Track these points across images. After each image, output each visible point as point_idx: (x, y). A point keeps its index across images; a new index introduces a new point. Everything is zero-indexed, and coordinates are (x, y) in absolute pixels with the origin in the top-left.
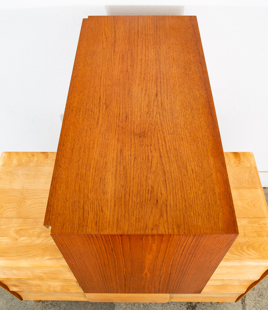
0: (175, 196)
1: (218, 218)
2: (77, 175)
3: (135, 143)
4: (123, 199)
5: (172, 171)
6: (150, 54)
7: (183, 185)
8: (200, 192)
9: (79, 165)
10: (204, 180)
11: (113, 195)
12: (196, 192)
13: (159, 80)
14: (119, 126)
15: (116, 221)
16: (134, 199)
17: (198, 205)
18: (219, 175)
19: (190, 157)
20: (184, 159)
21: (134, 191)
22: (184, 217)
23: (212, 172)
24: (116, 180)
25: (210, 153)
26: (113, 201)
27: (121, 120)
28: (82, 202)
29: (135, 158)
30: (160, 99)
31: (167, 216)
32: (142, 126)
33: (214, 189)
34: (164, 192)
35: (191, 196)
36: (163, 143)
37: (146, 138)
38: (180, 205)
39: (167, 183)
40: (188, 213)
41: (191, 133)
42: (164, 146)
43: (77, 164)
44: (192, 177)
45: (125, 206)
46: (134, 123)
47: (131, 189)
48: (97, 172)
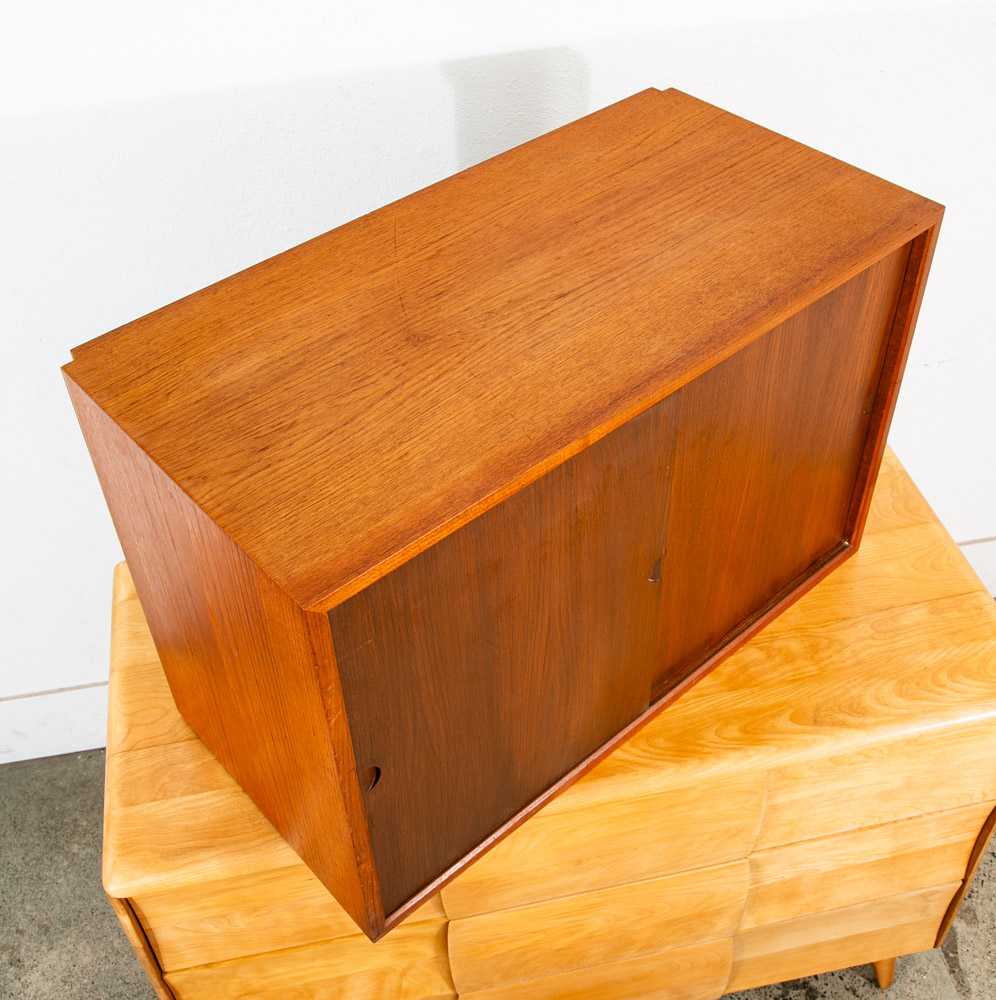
0: (305, 466)
1: (312, 557)
2: (220, 321)
3: (382, 342)
4: (223, 403)
5: (368, 428)
6: (681, 220)
7: (347, 462)
8: (355, 496)
9: (244, 309)
10: (397, 486)
11: (218, 387)
12: (348, 490)
14: (401, 299)
15: (162, 422)
16: (238, 417)
17: (316, 510)
18: (439, 500)
19: (438, 433)
20: (423, 428)
21: (256, 407)
22: (264, 505)
23: (435, 486)
24: (257, 371)
25: (487, 456)
26: (205, 394)
27: (420, 292)
28: (162, 361)
29: (342, 363)
30: (555, 306)
31: (242, 480)
32: (441, 325)
33: (388, 512)
34: (298, 445)
35: (331, 488)
36: (431, 378)
37: (415, 349)
38: (289, 485)
39: (328, 438)
40: (281, 506)
41: (514, 399)
42: (425, 382)
43: (243, 306)
44: (386, 463)
45: (208, 415)
46: (438, 311)
47: (258, 401)
48: (253, 338)
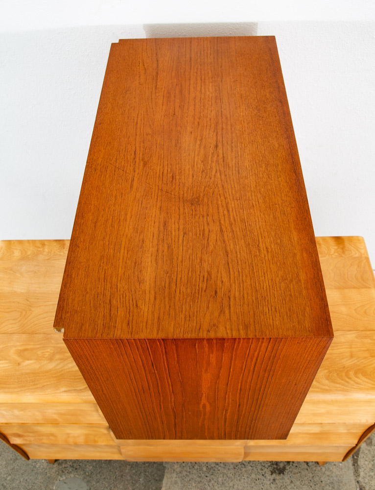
0: (242, 285)
1: (304, 315)
2: (102, 257)
3: (184, 213)
4: (167, 290)
5: (238, 251)
6: (207, 90)
7: (253, 270)
8: (277, 279)
9: (104, 244)
10: (284, 263)
11: (153, 284)
12: (272, 280)
13: (221, 126)
14: (162, 190)
15: (156, 320)
16: (183, 289)
17: (275, 297)
18: (305, 255)
19: (264, 231)
20: (256, 233)
21: (183, 279)
22: (254, 314)
23: (296, 252)
24: (157, 263)
25: (292, 226)
26: (153, 292)
27: (164, 182)
28: (108, 294)
29: (185, 233)
30: (221, 152)
31: (230, 312)
32: (195, 189)
33: (298, 275)
34: (225, 280)
35: (265, 284)
36: (226, 212)
37: (201, 206)
38: (249, 297)
39: (231, 267)
40: (261, 308)
41: (265, 197)
42: (226, 216)
43: (101, 243)
44: (266, 258)
45: (170, 299)
46: (184, 185)
47: (179, 276)
48: (130, 252)
